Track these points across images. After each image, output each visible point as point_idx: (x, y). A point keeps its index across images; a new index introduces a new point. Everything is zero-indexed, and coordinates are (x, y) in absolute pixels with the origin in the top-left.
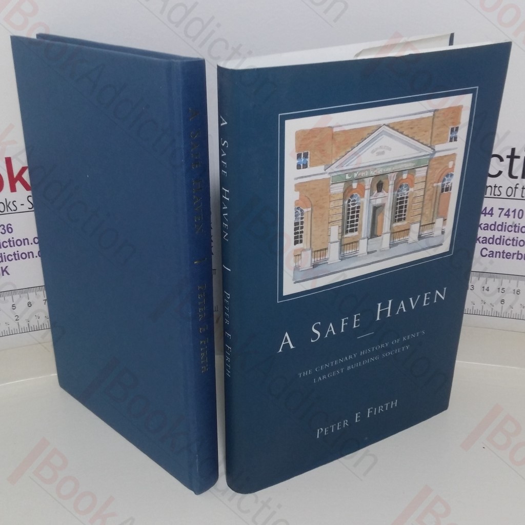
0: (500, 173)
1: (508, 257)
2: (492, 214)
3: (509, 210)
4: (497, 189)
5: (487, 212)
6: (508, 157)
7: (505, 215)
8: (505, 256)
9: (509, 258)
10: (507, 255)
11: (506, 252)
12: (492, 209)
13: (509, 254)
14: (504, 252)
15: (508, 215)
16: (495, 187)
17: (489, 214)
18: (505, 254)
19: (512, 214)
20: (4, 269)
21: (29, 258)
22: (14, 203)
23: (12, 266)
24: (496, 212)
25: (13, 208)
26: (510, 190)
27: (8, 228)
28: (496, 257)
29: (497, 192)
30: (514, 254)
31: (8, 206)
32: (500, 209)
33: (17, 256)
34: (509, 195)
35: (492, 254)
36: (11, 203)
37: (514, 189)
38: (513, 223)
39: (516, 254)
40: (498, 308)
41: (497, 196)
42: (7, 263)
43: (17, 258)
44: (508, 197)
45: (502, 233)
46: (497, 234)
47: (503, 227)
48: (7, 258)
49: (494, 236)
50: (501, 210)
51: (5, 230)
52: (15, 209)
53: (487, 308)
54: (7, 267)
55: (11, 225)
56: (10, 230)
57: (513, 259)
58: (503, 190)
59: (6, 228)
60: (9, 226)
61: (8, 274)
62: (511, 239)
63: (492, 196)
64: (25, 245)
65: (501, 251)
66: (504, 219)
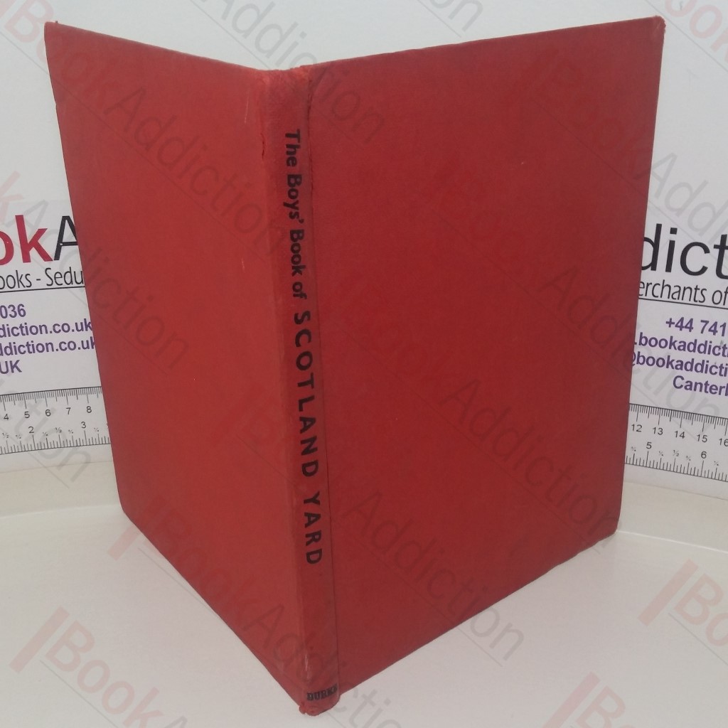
0: (704, 269)
1: (713, 391)
2: (691, 328)
3: (715, 324)
4: (699, 292)
5: (684, 325)
6: (716, 247)
7: (710, 330)
8: (708, 390)
9: (715, 393)
10: (711, 389)
11: (710, 383)
12: (691, 321)
13: (714, 387)
14: (707, 384)
15: (715, 332)
16: (696, 289)
17: (686, 327)
18: (708, 387)
19: (720, 330)
20: (13, 363)
21: (48, 351)
22: (28, 277)
23: (25, 360)
24: (697, 325)
25: (26, 283)
26: (718, 295)
27: (19, 311)
28: (695, 390)
29: (699, 297)
30: (721, 388)
31: (19, 281)
32: (702, 321)
33: (31, 347)
34: (716, 302)
35: (690, 386)
36: (24, 277)
37: (724, 294)
38: (722, 342)
39: (724, 387)
40: (696, 462)
41: (698, 303)
42: (19, 356)
43: (31, 350)
44: (715, 305)
45: (705, 357)
46: (698, 358)
47: (707, 348)
48: (17, 350)
49: (693, 360)
50: (704, 324)
51: (15, 312)
52: (29, 285)
53: (681, 461)
54: (18, 361)
55: (23, 306)
56: (22, 313)
57: (720, 394)
58: (708, 295)
59: (16, 310)
60: (21, 307)
61: (20, 371)
62: (718, 365)
63: (692, 302)
64: (41, 333)
65: (703, 383)
66: (708, 336)
